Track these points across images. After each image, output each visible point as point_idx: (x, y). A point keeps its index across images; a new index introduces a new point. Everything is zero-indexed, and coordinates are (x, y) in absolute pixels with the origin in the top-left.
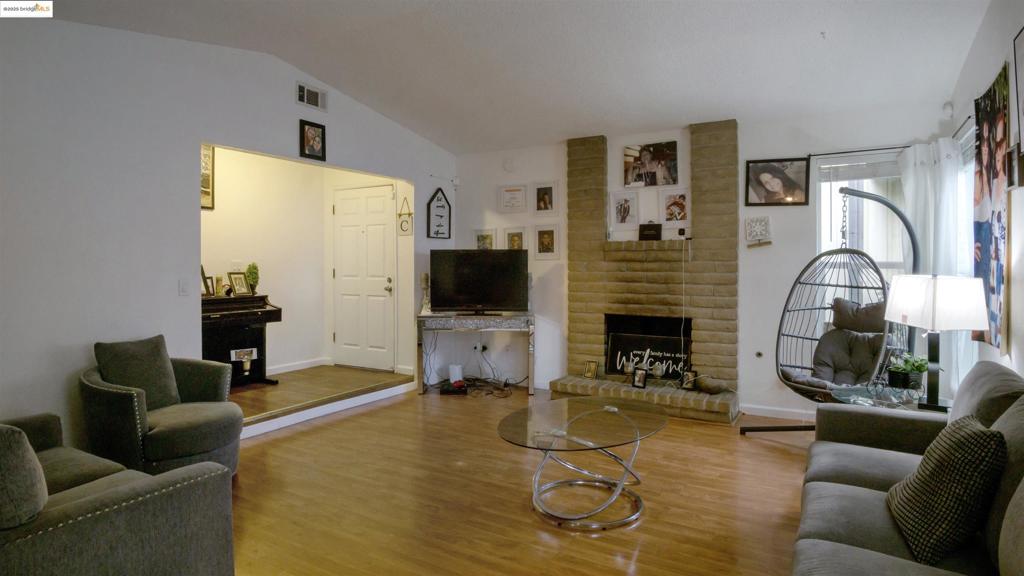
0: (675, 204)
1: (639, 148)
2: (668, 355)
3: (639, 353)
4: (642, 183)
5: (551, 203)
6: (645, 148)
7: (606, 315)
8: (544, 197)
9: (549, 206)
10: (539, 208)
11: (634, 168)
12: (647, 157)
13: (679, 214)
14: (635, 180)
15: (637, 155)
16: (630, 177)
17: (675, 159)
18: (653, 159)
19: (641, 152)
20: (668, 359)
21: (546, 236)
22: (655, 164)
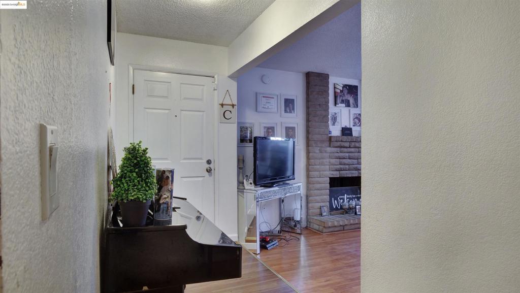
0: (357, 118)
1: (342, 86)
2: (354, 196)
3: (342, 197)
4: (344, 105)
5: (293, 109)
6: (345, 86)
7: (330, 178)
8: (289, 104)
9: (293, 112)
10: (286, 111)
11: (340, 96)
12: (346, 91)
13: (358, 123)
14: (341, 103)
15: (342, 89)
16: (339, 101)
17: (357, 95)
18: (348, 93)
19: (343, 87)
20: (355, 198)
21: (290, 130)
22: (349, 95)
